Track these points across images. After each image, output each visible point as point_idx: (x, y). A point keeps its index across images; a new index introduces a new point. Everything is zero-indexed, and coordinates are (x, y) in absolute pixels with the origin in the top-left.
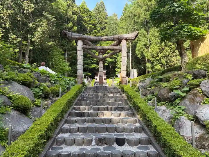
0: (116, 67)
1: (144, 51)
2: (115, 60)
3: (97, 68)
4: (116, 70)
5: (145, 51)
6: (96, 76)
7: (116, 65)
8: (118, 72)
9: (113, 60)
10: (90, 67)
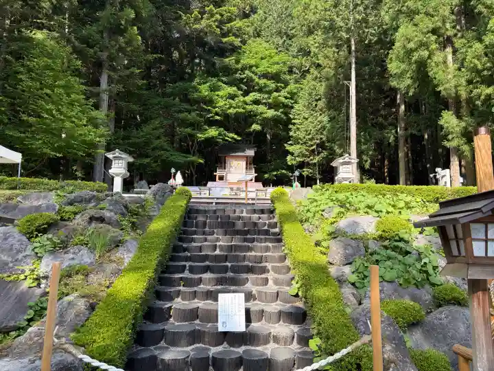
0: (289, 138)
1: (429, 57)
2: (286, 114)
3: (223, 139)
4: (288, 147)
5: (435, 59)
6: (221, 167)
7: (290, 129)
8: (296, 155)
9: (279, 114)
10: (199, 135)
